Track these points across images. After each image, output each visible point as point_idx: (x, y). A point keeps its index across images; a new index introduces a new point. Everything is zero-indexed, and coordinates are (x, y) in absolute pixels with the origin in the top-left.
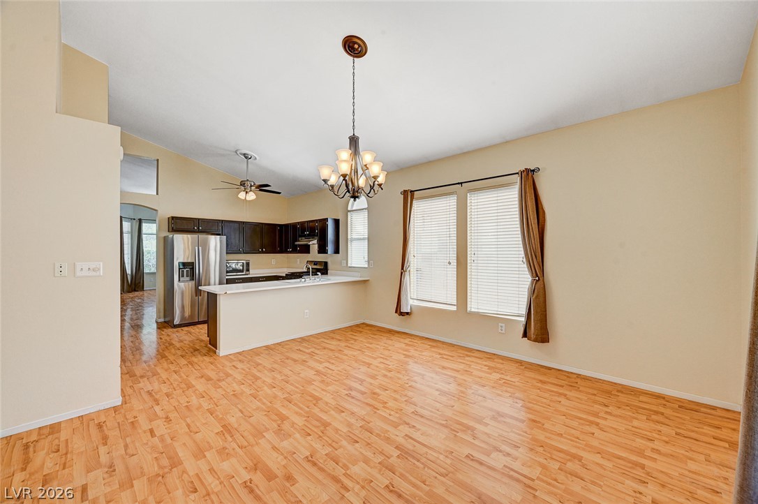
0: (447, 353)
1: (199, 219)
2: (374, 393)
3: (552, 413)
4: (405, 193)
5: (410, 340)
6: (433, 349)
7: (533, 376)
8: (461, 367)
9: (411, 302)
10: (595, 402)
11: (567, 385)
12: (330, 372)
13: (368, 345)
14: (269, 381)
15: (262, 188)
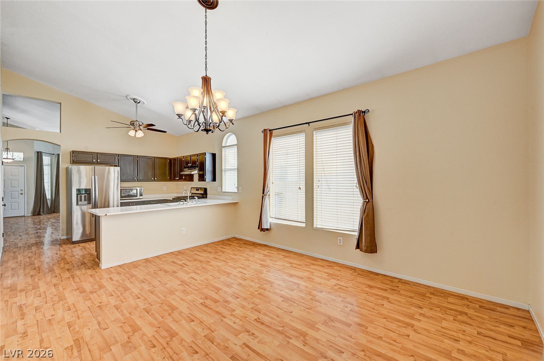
0: (296, 262)
1: (97, 153)
2: (226, 302)
3: (376, 316)
4: (265, 131)
5: (269, 251)
6: (286, 259)
7: (363, 282)
8: (306, 274)
9: (270, 220)
10: (412, 304)
11: (390, 289)
12: (193, 281)
13: (232, 256)
14: (136, 291)
15: (150, 127)
